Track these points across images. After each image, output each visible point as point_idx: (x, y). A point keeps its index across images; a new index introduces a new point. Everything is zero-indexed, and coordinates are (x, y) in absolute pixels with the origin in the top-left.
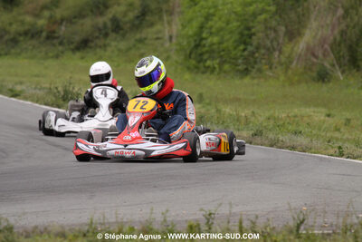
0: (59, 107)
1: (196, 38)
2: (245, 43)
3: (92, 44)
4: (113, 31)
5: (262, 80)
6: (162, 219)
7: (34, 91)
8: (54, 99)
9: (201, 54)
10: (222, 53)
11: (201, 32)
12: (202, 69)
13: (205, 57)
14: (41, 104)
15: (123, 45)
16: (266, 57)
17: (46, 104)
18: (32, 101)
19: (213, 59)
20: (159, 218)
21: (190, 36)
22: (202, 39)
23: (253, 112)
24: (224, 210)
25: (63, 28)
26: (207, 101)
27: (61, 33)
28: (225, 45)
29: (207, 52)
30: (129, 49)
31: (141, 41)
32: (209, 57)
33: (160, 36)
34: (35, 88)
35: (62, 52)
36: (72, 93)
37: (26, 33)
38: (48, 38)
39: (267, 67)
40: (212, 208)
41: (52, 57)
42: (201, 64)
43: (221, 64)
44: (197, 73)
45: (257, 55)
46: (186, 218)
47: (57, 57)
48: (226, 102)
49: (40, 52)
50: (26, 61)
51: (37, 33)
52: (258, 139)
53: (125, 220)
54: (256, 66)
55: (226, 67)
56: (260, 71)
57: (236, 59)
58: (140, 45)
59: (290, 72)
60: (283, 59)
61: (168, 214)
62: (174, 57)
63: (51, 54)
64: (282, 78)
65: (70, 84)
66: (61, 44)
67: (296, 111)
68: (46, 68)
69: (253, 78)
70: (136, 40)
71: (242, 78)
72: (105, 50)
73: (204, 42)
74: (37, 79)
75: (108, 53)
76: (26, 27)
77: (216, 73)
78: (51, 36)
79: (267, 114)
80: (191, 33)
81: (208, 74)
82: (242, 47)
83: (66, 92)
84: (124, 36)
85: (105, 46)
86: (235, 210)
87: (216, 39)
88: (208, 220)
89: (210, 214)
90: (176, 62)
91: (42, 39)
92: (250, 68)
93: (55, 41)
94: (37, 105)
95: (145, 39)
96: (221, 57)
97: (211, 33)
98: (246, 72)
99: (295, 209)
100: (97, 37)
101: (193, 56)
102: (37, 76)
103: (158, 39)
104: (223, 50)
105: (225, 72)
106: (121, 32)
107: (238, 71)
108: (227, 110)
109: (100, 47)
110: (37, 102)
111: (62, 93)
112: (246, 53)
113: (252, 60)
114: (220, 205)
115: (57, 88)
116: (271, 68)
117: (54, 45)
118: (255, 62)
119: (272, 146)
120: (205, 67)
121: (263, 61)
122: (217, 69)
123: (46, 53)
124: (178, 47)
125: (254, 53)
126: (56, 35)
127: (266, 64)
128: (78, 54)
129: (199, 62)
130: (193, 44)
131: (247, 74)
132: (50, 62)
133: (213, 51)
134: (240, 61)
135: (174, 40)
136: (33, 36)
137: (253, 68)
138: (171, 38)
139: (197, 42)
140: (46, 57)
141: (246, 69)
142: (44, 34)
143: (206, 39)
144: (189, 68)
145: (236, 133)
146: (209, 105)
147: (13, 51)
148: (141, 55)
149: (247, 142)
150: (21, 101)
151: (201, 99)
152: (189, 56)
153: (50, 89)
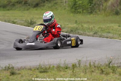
0: (29, 26)
1: (74, 2)
2: (91, 3)
3: (39, 5)
5: (97, 15)
6: (64, 63)
7: (20, 22)
8: (27, 24)
12: (77, 12)
13: (77, 8)
14: (23, 26)
15: (50, 5)
16: (98, 7)
17: (24, 26)
18: (20, 25)
19: (80, 9)
20: (63, 62)
21: (72, 1)
22: (76, 2)
23: (94, 26)
24: (85, 59)
25: (30, 0)
26: (78, 23)
27: (29, 2)
28: (84, 4)
29: (78, 6)
30: (52, 6)
34: (21, 20)
35: (30, 8)
36: (33, 22)
37: (17, 2)
39: (98, 11)
40: (80, 59)
42: (76, 11)
43: (83, 10)
44: (75, 14)
45: (95, 7)
46: (72, 62)
47: (28, 10)
48: (85, 23)
49: (22, 8)
50: (18, 12)
51: (21, 2)
52: (95, 35)
53: (51, 64)
54: (95, 11)
55: (85, 11)
56: (96, 12)
57: (88, 8)
58: (56, 5)
59: (106, 12)
60: (103, 8)
61: (66, 61)
62: (67, 8)
63: (26, 9)
64: (103, 14)
65: (33, 19)
66: (29, 5)
67: (108, 25)
68: (24, 14)
69: (94, 15)
70: (54, 3)
71: (90, 15)
74: (21, 18)
75: (45, 8)
78: (26, 3)
79: (99, 27)
81: (78, 14)
83: (31, 21)
84: (50, 2)
85: (44, 6)
86: (88, 59)
87: (81, 2)
88: (79, 63)
89: (80, 61)
90: (68, 10)
92: (93, 11)
94: (22, 26)
95: (57, 3)
96: (83, 8)
98: (91, 13)
99: (108, 58)
100: (41, 3)
101: (73, 8)
102: (21, 16)
103: (61, 2)
104: (83, 6)
105: (84, 13)
107: (88, 12)
108: (85, 26)
109: (42, 6)
110: (22, 25)
111: (30, 22)
112: (91, 6)
113: (93, 8)
114: (83, 57)
115: (28, 20)
116: (99, 11)
117: (27, 6)
118: (94, 9)
119: (100, 37)
121: (97, 9)
122: (82, 12)
123: (24, 9)
124: (68, 5)
127: (98, 10)
128: (35, 9)
129: (76, 10)
130: (73, 4)
132: (26, 12)
133: (80, 6)
134: (89, 9)
137: (94, 11)
138: (66, 2)
140: (24, 10)
141: (91, 12)
142: (23, 2)
144: (72, 12)
145: (88, 33)
146: (79, 24)
147: (13, 8)
148: (56, 8)
149: (92, 36)
150: (16, 25)
151: (76, 22)
152: (72, 8)
153: (26, 20)
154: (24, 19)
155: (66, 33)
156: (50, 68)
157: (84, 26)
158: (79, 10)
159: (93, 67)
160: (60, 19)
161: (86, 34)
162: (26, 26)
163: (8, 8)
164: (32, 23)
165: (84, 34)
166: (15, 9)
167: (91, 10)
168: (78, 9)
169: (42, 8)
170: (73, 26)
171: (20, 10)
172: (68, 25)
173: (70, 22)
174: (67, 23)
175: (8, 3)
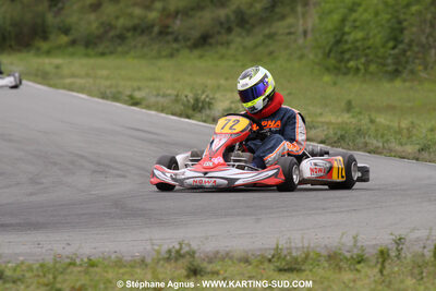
0: (188, 117)
1: (336, 33)
3: (212, 41)
4: (237, 25)
5: (416, 83)
8: (182, 107)
9: (343, 53)
11: (345, 26)
12: (344, 70)
13: (347, 56)
14: (167, 114)
15: (249, 41)
18: (157, 110)
19: (357, 58)
22: (344, 34)
23: (413, 123)
25: (179, 23)
26: (358, 110)
27: (175, 28)
28: (371, 41)
29: (349, 49)
30: (256, 46)
32: (352, 55)
33: (293, 30)
34: (158, 95)
35: (178, 50)
37: (134, 29)
38: (161, 33)
39: (421, 68)
42: (343, 65)
43: (367, 64)
44: (337, 75)
45: (409, 53)
47: (171, 56)
48: (379, 110)
51: (148, 29)
52: (426, 155)
54: (409, 67)
55: (373, 68)
56: (412, 72)
57: (384, 58)
58: (270, 42)
62: (311, 56)
63: (164, 53)
65: (203, 92)
66: (176, 40)
69: (405, 81)
70: (265, 36)
71: (391, 80)
73: (346, 38)
75: (231, 51)
77: (360, 74)
78: (164, 32)
80: (331, 26)
81: (351, 75)
82: (391, 44)
83: (197, 101)
85: (228, 43)
91: (154, 35)
92: (400, 68)
93: (170, 38)
95: (276, 33)
96: (366, 55)
97: (355, 27)
100: (218, 33)
101: (332, 55)
103: (290, 33)
104: (369, 48)
105: (371, 73)
107: (386, 72)
108: (382, 120)
109: (222, 44)
110: (162, 111)
111: (193, 102)
112: (396, 51)
113: (403, 59)
116: (426, 69)
117: (168, 42)
118: (407, 62)
120: (346, 67)
121: (417, 61)
122: (363, 71)
123: (159, 52)
125: (405, 51)
126: (170, 30)
128: (197, 52)
129: (341, 61)
130: (333, 40)
131: (397, 76)
133: (357, 49)
134: (390, 60)
135: (309, 36)
136: (143, 32)
137: (405, 68)
138: (305, 33)
139: (338, 38)
141: (396, 70)
144: (328, 69)
146: (360, 113)
147: (120, 49)
148: (271, 53)
149: (412, 159)
150: (144, 110)
151: (349, 107)
152: (328, 55)
155: (322, 145)
157: (378, 120)
158: (351, 64)
161: (391, 151)
162: (180, 115)
163: (101, 48)
164: (200, 105)
165: (385, 152)
166: (128, 53)
167: (394, 64)
168: (349, 60)
169: (222, 50)
170: (340, 120)
171: (143, 56)
172: (321, 114)
173: (326, 105)
174: (319, 111)
175: (102, 30)
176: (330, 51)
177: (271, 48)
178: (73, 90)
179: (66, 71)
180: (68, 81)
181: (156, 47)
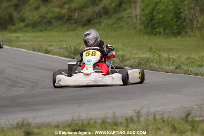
1: (150, 15)
2: (177, 17)
3: (92, 22)
4: (104, 14)
5: (187, 38)
7: (58, 50)
8: (68, 53)
9: (154, 25)
10: (165, 23)
11: (153, 12)
12: (154, 33)
13: (156, 26)
15: (110, 22)
16: (189, 24)
17: (64, 57)
18: (57, 55)
19: (161, 27)
21: (148, 15)
22: (153, 16)
23: (179, 56)
25: (76, 14)
26: (154, 51)
27: (75, 17)
28: (167, 18)
29: (157, 23)
30: (114, 23)
31: (120, 19)
32: (158, 26)
33: (130, 15)
34: (59, 48)
35: (77, 27)
37: (56, 18)
38: (68, 20)
39: (190, 30)
40: (139, 108)
41: (71, 30)
42: (154, 30)
43: (164, 30)
45: (184, 24)
48: (164, 51)
49: (65, 28)
50: (57, 33)
51: (62, 17)
53: (92, 118)
54: (185, 30)
55: (167, 31)
56: (186, 32)
57: (172, 26)
58: (119, 21)
59: (203, 32)
60: (199, 25)
62: (139, 27)
64: (199, 36)
65: (78, 45)
66: (76, 22)
68: (67, 37)
69: (183, 36)
70: (117, 19)
71: (176, 37)
72: (100, 25)
73: (155, 18)
74: (60, 43)
75: (102, 27)
76: (56, 15)
77: (162, 35)
78: (69, 19)
79: (187, 56)
80: (147, 13)
81: (158, 36)
82: (176, 20)
83: (75, 49)
84: (110, 16)
85: (100, 23)
87: (161, 16)
88: (138, 115)
89: (139, 112)
90: (140, 30)
91: (65, 21)
92: (180, 31)
93: (72, 21)
94: (60, 57)
95: (122, 17)
96: (164, 25)
97: (159, 13)
98: (179, 33)
100: (96, 18)
102: (62, 41)
103: (129, 17)
104: (165, 22)
105: (167, 34)
106: (109, 15)
108: (165, 55)
109: (97, 23)
112: (178, 23)
113: (182, 26)
115: (71, 47)
116: (192, 30)
117: (71, 24)
118: (184, 28)
119: (185, 74)
121: (188, 27)
123: (68, 28)
124: (141, 22)
125: (182, 23)
126: (73, 18)
129: (154, 28)
130: (149, 19)
131: (179, 35)
132: (70, 33)
133: (160, 22)
134: (175, 27)
135: (138, 17)
136: (59, 19)
137: (183, 31)
138: (136, 16)
139: (151, 18)
140: (68, 30)
142: (66, 18)
143: (156, 16)
145: (167, 68)
147: (49, 28)
148: (121, 27)
149: (172, 73)
150: (51, 56)
151: (151, 50)
152: (147, 26)
153: (67, 48)
154: (65, 46)
156: (89, 123)
157: (163, 55)
158: (157, 30)
159: (161, 121)
160: (124, 45)
161: (162, 69)
162: (67, 57)
165: (159, 70)
166: (53, 30)
167: (178, 29)
168: (157, 28)
170: (145, 56)
172: (136, 54)
173: (140, 49)
174: (136, 52)
175: (40, 19)
176: (148, 24)
177: (121, 24)
178: (20, 48)
179: (21, 39)
180: (20, 43)
181: (66, 26)
